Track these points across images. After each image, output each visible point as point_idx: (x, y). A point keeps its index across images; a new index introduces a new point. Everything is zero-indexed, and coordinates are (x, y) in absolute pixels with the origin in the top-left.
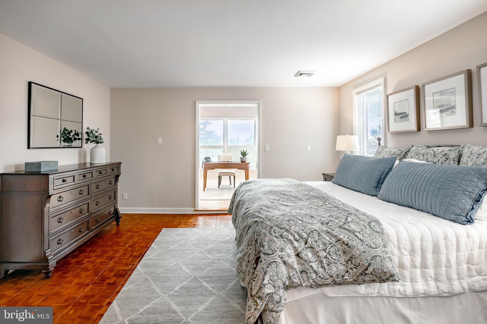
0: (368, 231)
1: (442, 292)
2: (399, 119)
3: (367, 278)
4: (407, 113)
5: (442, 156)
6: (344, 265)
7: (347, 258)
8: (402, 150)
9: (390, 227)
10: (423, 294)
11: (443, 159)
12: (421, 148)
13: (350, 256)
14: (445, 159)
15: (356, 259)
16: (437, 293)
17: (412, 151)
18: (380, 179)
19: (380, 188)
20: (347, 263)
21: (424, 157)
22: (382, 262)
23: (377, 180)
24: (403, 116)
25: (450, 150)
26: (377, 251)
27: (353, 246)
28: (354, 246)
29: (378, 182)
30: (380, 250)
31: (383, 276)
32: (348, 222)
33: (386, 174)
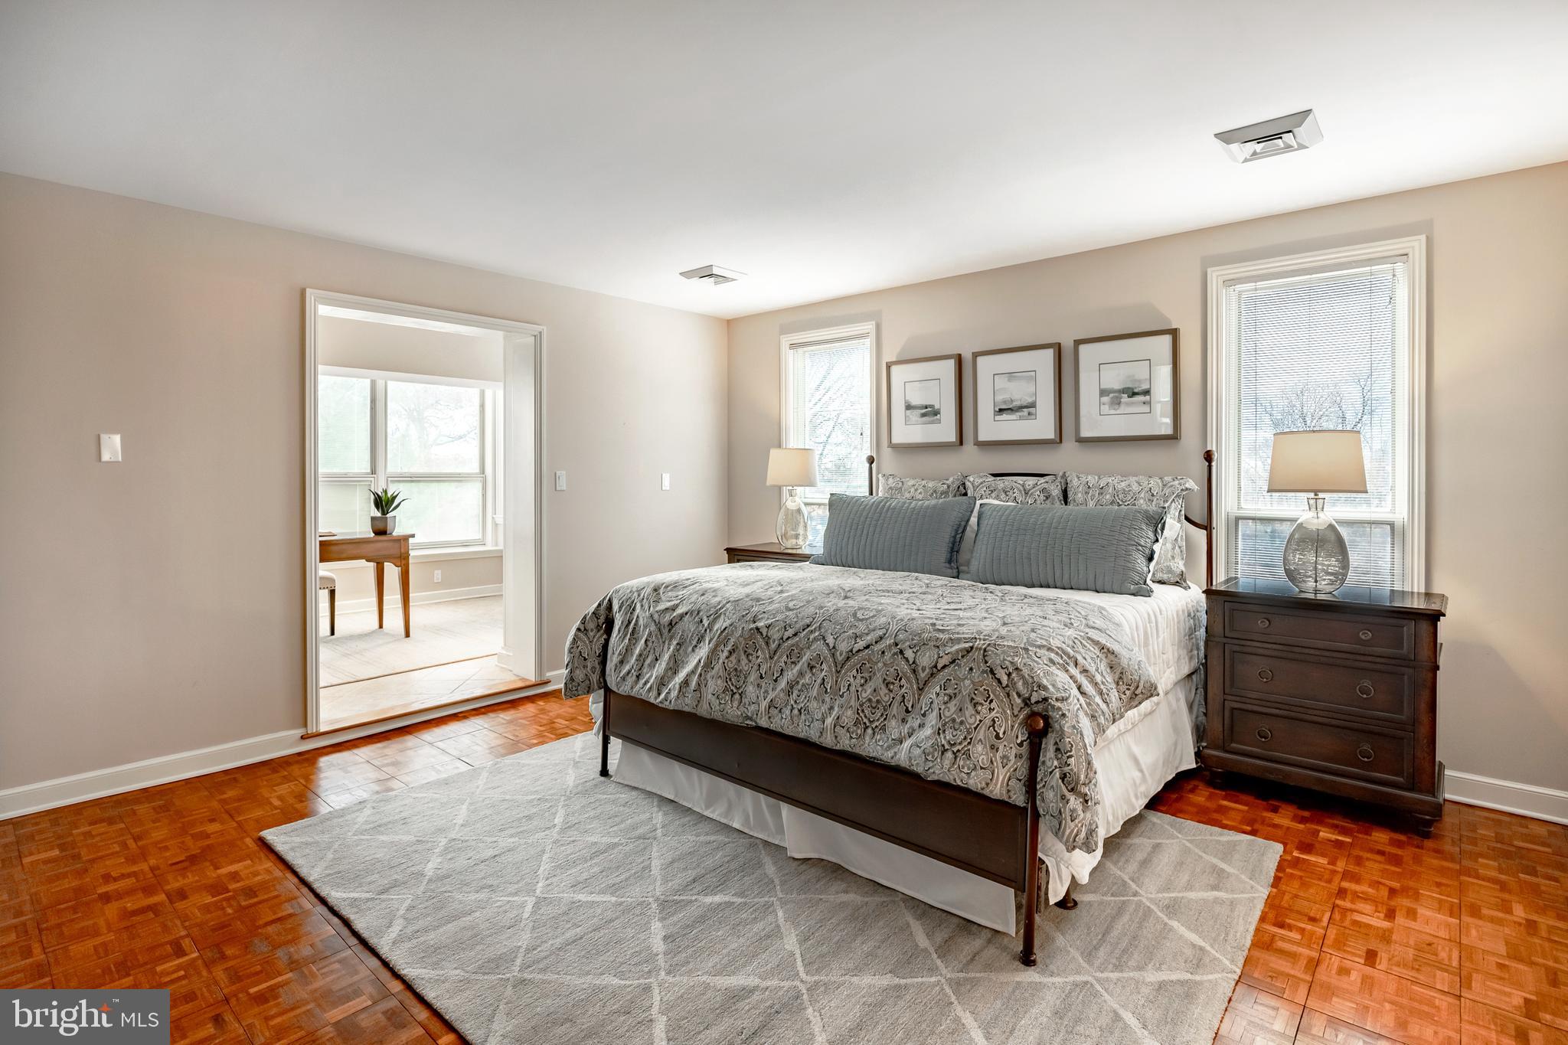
4: (937, 407)
24: (927, 412)
25: (1047, 482)
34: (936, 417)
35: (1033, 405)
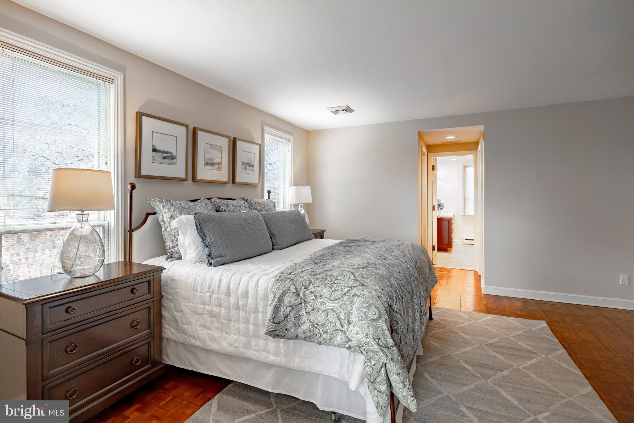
34: (173, 161)
35: (220, 164)
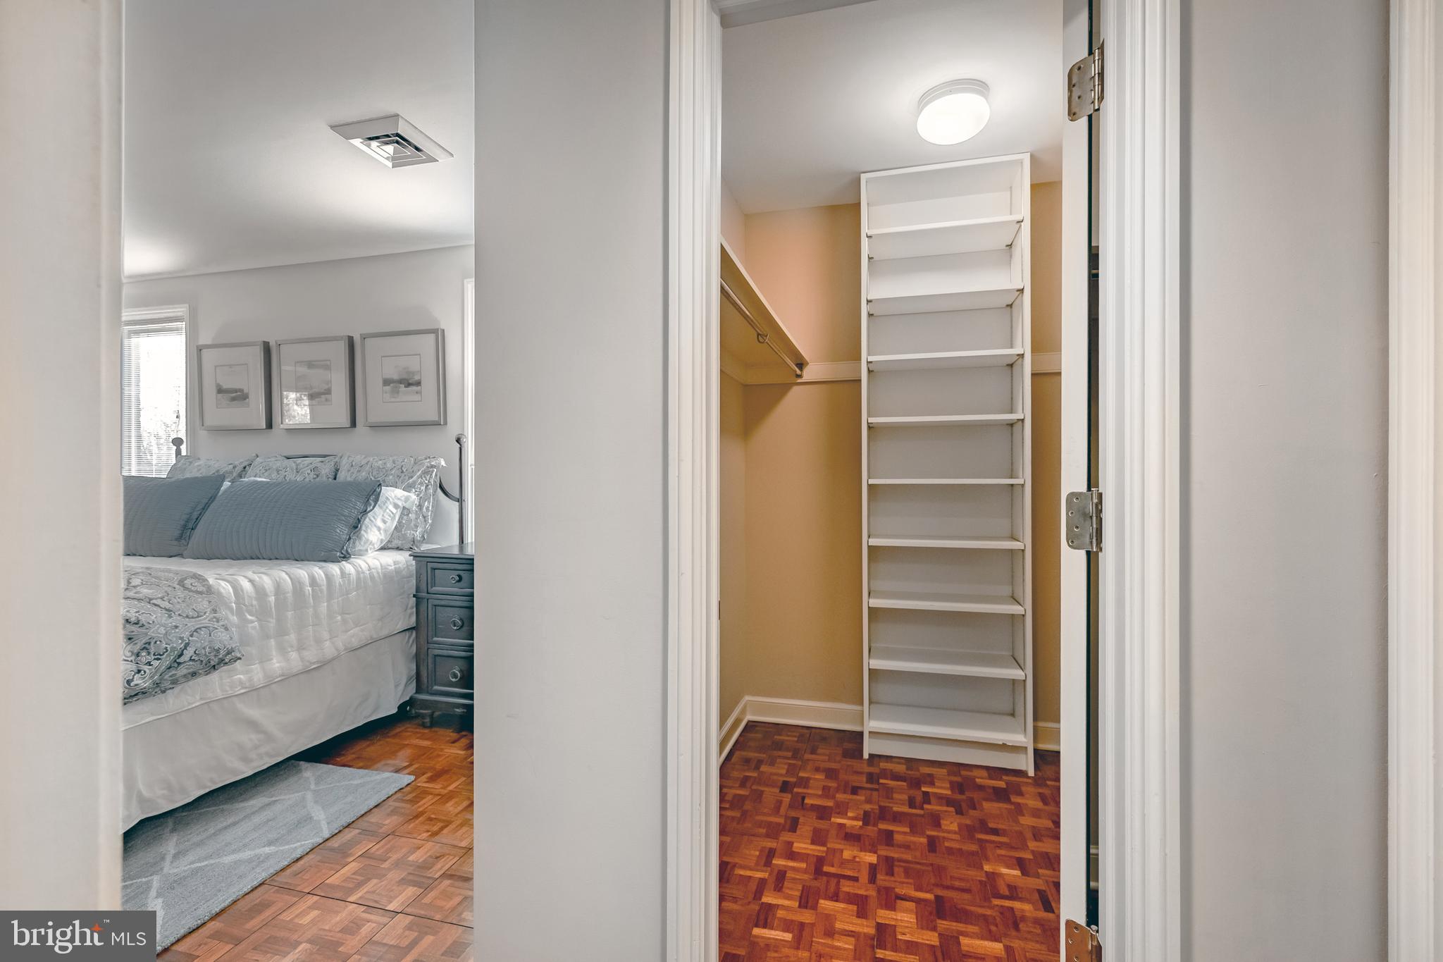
0: (180, 593)
1: (308, 664)
2: (228, 402)
3: (182, 671)
4: (246, 391)
5: (309, 471)
6: (131, 661)
7: (137, 648)
8: (236, 463)
9: (223, 583)
10: (280, 676)
11: (311, 476)
12: (273, 459)
13: (144, 641)
14: (315, 476)
15: (158, 643)
16: (301, 668)
17: (256, 463)
18: (188, 521)
19: (189, 539)
20: (138, 655)
21: (279, 474)
22: (210, 636)
23: (183, 523)
24: (239, 396)
25: (322, 462)
26: (200, 620)
27: (151, 622)
28: (153, 622)
29: (185, 527)
30: (205, 619)
31: (213, 658)
32: (135, 587)
33: (203, 509)
34: (244, 401)
35: (328, 392)
